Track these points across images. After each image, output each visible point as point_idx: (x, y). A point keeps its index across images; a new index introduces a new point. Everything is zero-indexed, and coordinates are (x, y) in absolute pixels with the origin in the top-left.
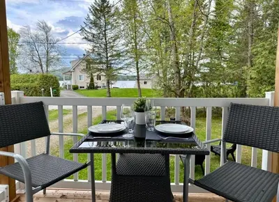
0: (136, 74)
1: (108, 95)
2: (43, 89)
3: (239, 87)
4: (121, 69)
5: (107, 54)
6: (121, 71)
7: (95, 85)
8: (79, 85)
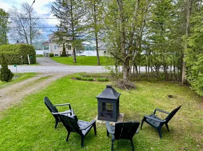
0: (95, 45)
1: (74, 61)
2: (22, 56)
3: (177, 55)
4: (84, 40)
5: (73, 29)
6: (84, 42)
7: (67, 53)
8: (55, 54)
